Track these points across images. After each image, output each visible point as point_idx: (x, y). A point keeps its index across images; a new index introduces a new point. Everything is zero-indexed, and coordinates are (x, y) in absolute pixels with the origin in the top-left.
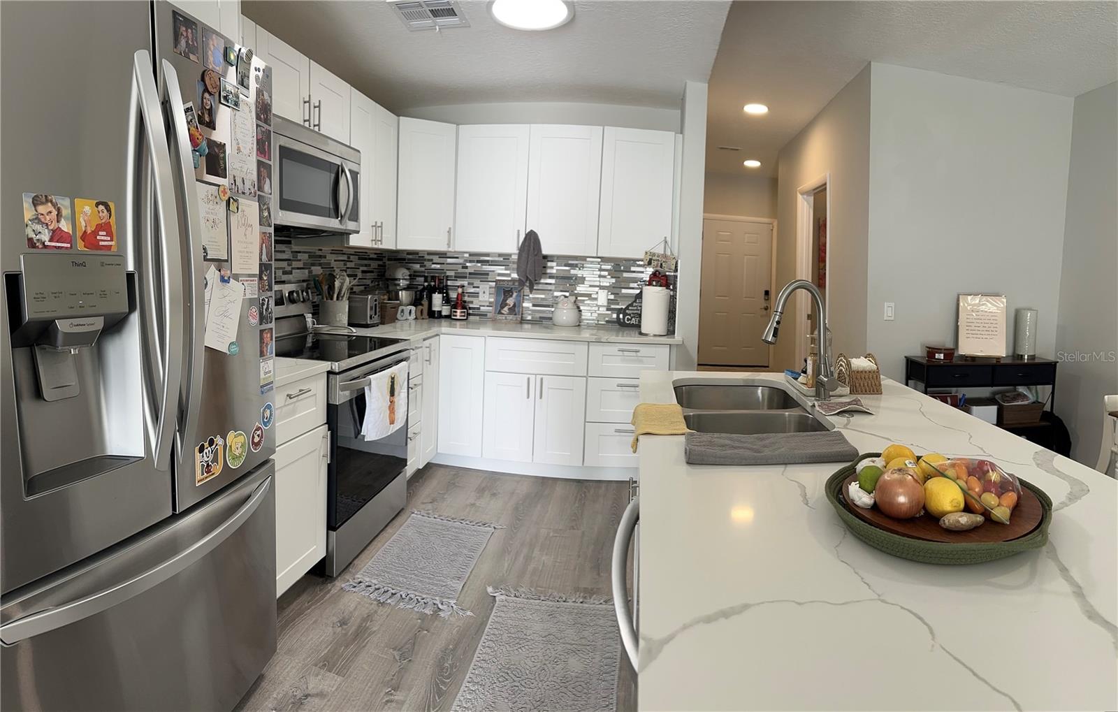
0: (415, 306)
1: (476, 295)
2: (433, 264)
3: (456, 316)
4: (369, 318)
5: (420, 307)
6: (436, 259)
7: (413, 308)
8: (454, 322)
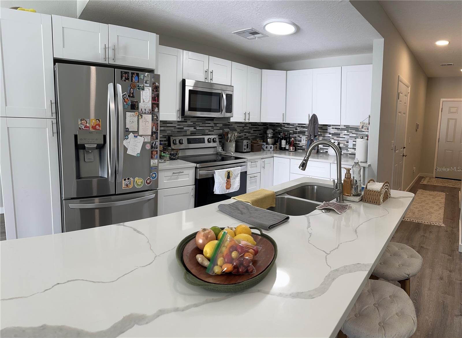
0: (273, 145)
1: (300, 141)
2: (285, 127)
3: (290, 150)
4: (244, 149)
5: (275, 146)
6: (286, 126)
7: (272, 146)
8: (290, 152)
